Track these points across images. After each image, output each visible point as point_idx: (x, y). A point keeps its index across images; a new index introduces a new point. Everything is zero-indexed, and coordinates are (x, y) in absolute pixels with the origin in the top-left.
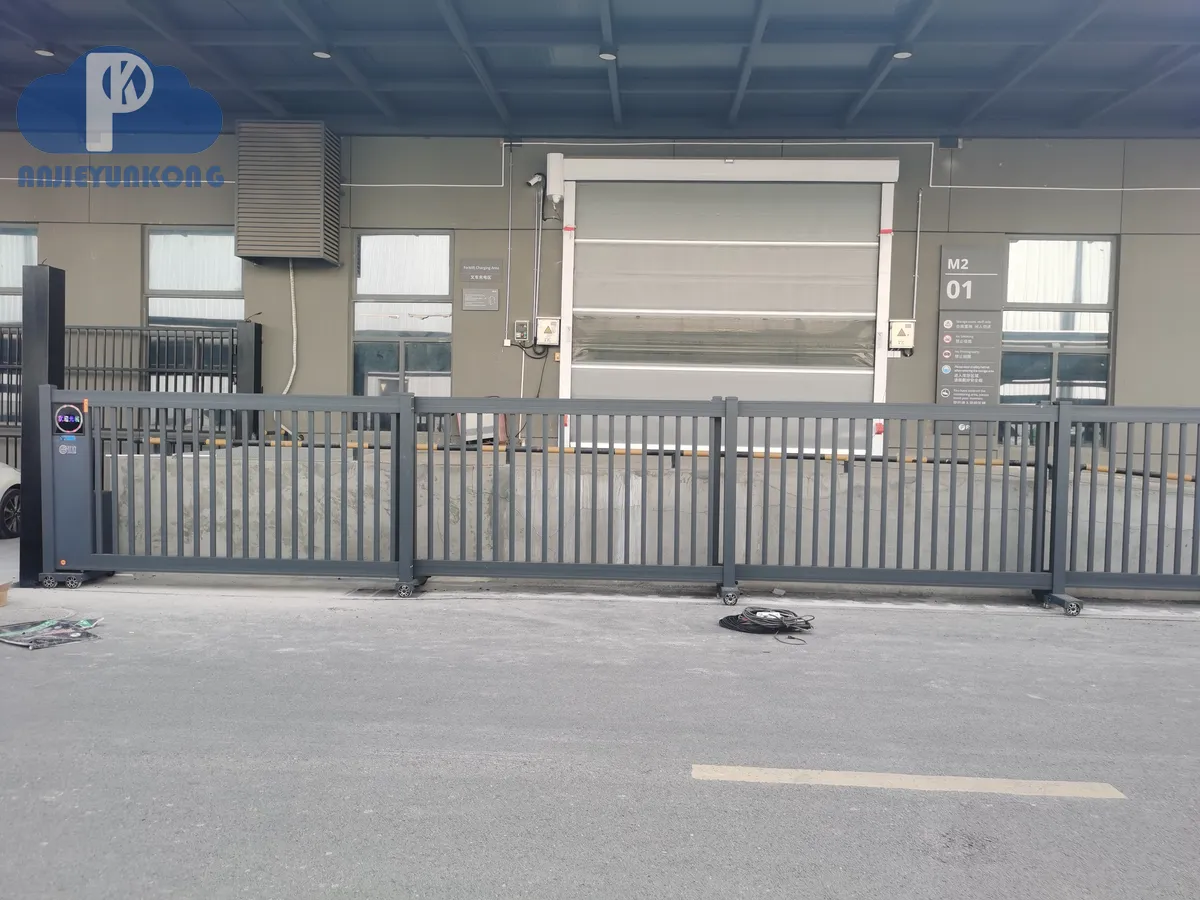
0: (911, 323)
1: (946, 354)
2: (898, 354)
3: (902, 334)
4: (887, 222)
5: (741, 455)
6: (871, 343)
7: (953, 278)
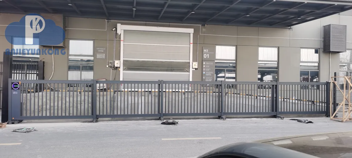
0: (197, 63)
1: (204, 69)
2: (194, 69)
3: (195, 65)
4: (192, 42)
5: (164, 92)
6: (189, 67)
7: (205, 53)
